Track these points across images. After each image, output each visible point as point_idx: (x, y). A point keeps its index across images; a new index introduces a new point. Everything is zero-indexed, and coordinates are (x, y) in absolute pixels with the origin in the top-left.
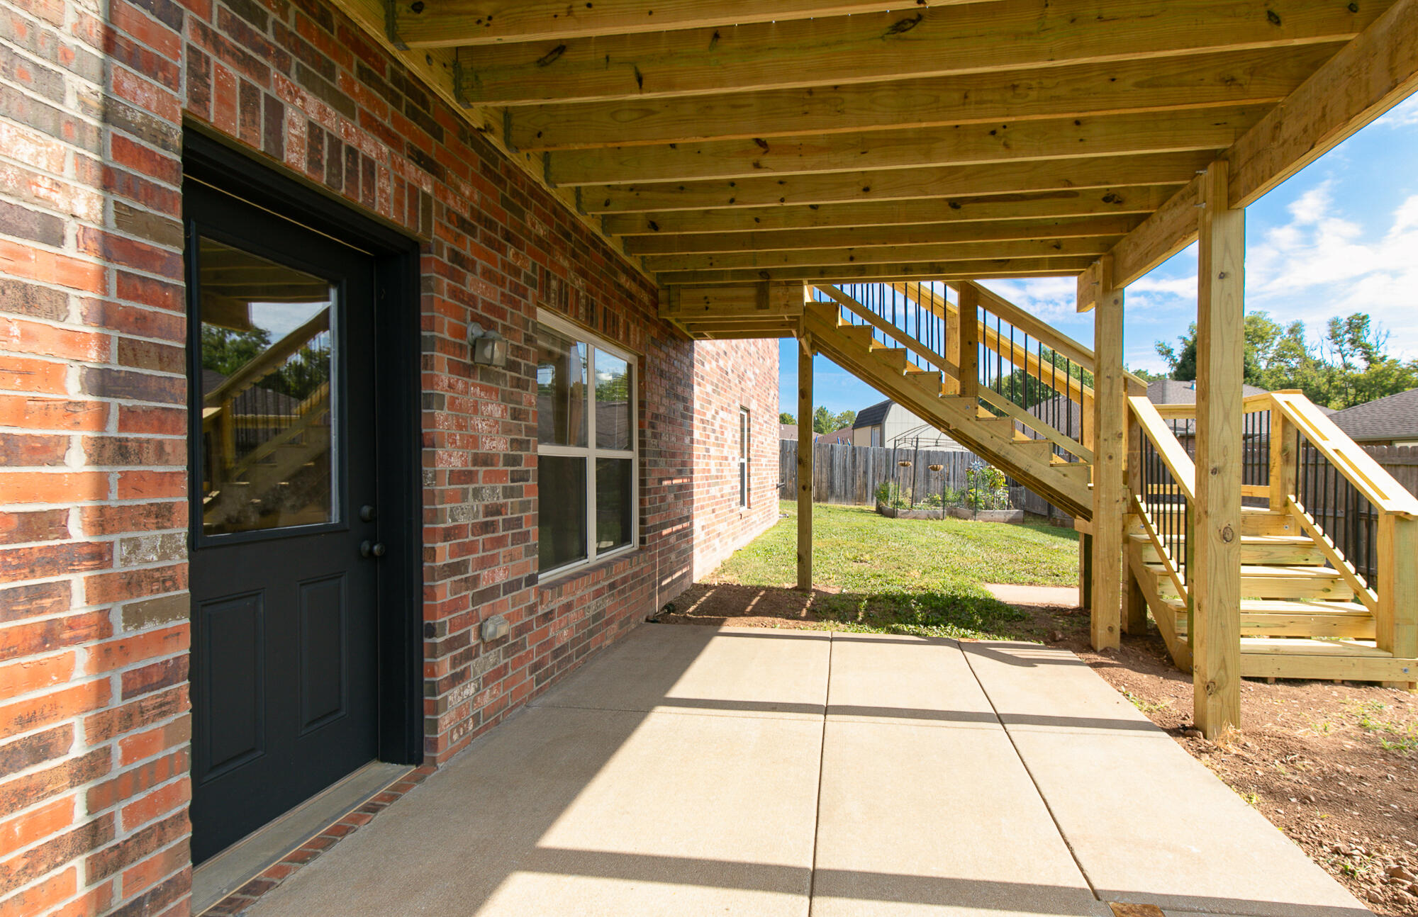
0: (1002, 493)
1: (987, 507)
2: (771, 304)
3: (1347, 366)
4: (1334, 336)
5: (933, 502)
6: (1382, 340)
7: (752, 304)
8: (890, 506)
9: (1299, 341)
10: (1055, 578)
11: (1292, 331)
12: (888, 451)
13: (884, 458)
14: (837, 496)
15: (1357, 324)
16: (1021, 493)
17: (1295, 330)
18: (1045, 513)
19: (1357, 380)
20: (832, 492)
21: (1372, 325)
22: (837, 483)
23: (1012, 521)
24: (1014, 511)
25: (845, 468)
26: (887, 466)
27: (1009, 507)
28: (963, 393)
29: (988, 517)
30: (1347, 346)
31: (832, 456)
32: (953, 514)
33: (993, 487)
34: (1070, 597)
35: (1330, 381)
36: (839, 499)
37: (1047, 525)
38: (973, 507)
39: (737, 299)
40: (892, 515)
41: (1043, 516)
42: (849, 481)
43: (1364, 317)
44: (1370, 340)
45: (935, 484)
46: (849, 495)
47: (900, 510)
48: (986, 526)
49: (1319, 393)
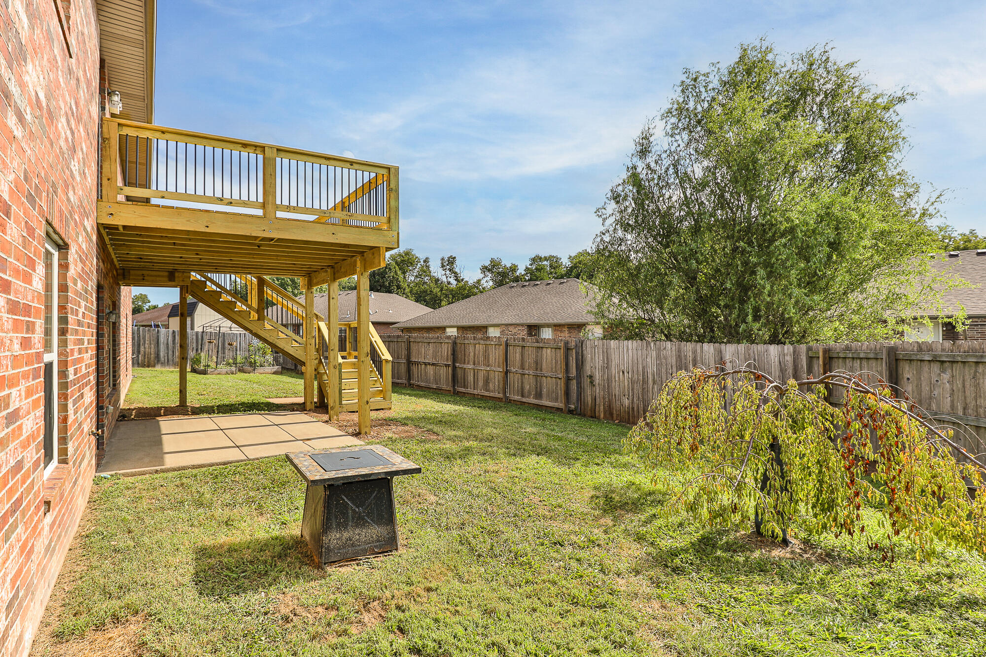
0: (270, 358)
1: (261, 366)
2: (176, 279)
3: (449, 283)
4: (443, 266)
5: (228, 364)
6: (462, 270)
7: (167, 279)
8: (202, 368)
9: (428, 267)
10: (296, 394)
11: (425, 261)
12: (197, 333)
13: (195, 337)
14: (162, 363)
15: (451, 261)
16: (280, 356)
17: (426, 261)
18: (293, 367)
19: (452, 290)
20: (158, 361)
21: (458, 262)
22: (162, 354)
23: (275, 373)
24: (276, 368)
25: (167, 344)
26: (197, 342)
27: (273, 365)
28: (259, 319)
29: (262, 371)
30: (448, 272)
31: (158, 337)
32: (242, 370)
33: (264, 353)
34: (301, 400)
35: (441, 290)
36: (163, 364)
37: (293, 374)
38: (253, 366)
39: (159, 276)
40: (204, 372)
41: (292, 370)
42: (170, 353)
43: (455, 258)
44: (457, 270)
45: (229, 354)
46: (171, 362)
47: (209, 370)
48: (262, 376)
49: (437, 296)
